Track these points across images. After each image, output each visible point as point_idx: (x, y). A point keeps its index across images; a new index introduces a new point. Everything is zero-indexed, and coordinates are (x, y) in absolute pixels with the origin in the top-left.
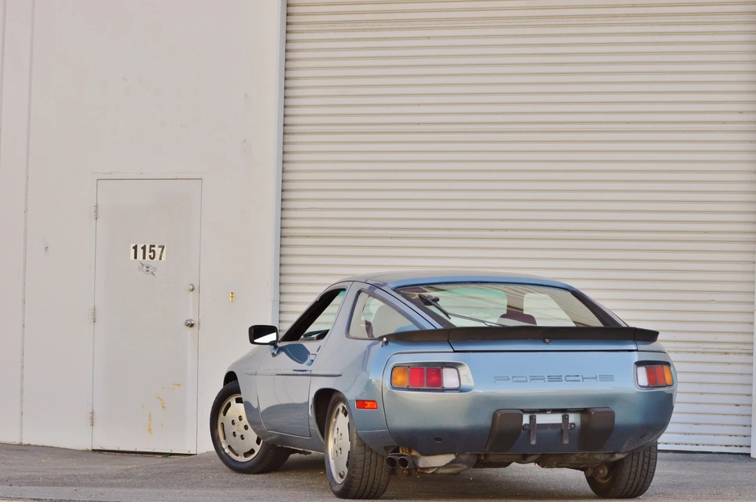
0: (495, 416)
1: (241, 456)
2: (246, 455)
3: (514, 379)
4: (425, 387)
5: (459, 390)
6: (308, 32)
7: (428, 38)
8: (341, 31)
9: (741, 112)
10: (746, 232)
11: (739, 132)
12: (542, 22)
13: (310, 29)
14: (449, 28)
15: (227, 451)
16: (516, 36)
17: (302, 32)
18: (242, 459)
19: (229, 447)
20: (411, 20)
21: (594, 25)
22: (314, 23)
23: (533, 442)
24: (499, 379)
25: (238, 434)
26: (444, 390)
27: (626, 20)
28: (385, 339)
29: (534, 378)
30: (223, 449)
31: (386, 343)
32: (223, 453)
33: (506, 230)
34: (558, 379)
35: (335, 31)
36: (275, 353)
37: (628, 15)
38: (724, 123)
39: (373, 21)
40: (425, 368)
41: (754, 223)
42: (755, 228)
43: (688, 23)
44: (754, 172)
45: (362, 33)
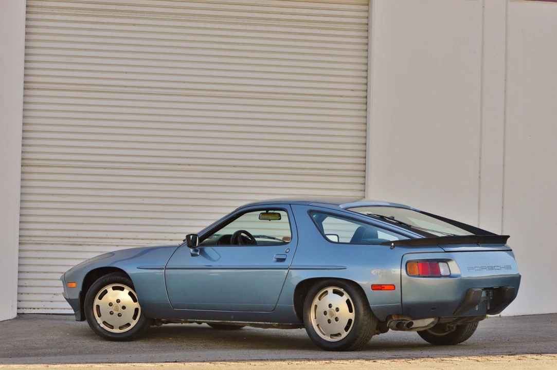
0: (467, 293)
1: (116, 328)
2: (121, 328)
3: (476, 269)
4: (430, 275)
5: (450, 276)
6: (41, 13)
7: (134, 25)
8: (67, 14)
9: (352, 90)
10: (354, 170)
11: (351, 103)
12: (218, 20)
13: (43, 11)
14: (151, 19)
15: (102, 325)
16: (199, 28)
17: (36, 13)
18: (116, 331)
19: (104, 323)
20: (122, 11)
21: (255, 25)
22: (46, 7)
23: (477, 309)
24: (469, 269)
25: (116, 313)
26: (441, 276)
27: (277, 23)
28: (393, 244)
29: (483, 268)
30: (99, 325)
31: (394, 246)
32: (98, 327)
33: (189, 165)
34: (491, 268)
35: (62, 14)
36: (198, 253)
37: (278, 20)
38: (341, 97)
39: (93, 9)
40: (428, 263)
41: (360, 164)
42: (361, 167)
43: (319, 28)
44: (361, 131)
45: (84, 17)
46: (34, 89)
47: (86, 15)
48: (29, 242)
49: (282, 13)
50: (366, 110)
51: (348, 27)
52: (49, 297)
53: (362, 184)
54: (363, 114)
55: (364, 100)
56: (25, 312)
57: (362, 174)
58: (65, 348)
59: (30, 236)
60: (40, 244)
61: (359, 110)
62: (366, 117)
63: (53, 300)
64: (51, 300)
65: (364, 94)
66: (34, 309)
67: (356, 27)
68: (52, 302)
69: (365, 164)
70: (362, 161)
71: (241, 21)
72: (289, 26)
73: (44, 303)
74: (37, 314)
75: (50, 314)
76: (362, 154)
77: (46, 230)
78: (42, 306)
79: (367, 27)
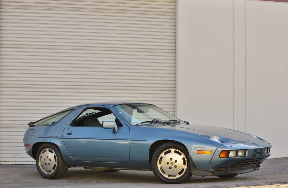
6: (8, 8)
7: (55, 14)
8: (21, 9)
9: (168, 46)
10: (170, 87)
11: (167, 53)
12: (99, 11)
13: (9, 7)
14: (64, 10)
16: (89, 15)
17: (5, 9)
20: (49, 7)
21: (118, 13)
22: (10, 5)
33: (85, 86)
35: (19, 9)
37: (129, 10)
38: (162, 49)
39: (34, 6)
41: (173, 84)
42: (173, 86)
43: (150, 14)
44: (173, 67)
45: (30, 10)
46: (4, 48)
47: (31, 9)
48: (3, 127)
49: (131, 7)
50: (175, 56)
51: (165, 14)
52: (14, 156)
53: (174, 94)
54: (174, 58)
55: (174, 51)
56: (2, 163)
57: (174, 89)
58: (22, 183)
59: (3, 124)
60: (8, 128)
61: (172, 56)
62: (175, 60)
63: (16, 157)
64: (15, 157)
65: (174, 48)
66: (6, 162)
67: (169, 14)
68: (15, 158)
69: (175, 84)
70: (173, 82)
71: (110, 11)
72: (135, 14)
73: (11, 159)
74: (8, 164)
75: (14, 164)
76: (174, 79)
77: (12, 121)
78: (10, 160)
79: (175, 14)
